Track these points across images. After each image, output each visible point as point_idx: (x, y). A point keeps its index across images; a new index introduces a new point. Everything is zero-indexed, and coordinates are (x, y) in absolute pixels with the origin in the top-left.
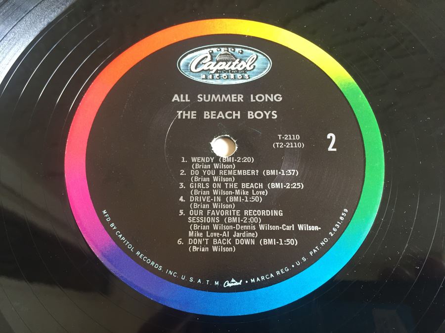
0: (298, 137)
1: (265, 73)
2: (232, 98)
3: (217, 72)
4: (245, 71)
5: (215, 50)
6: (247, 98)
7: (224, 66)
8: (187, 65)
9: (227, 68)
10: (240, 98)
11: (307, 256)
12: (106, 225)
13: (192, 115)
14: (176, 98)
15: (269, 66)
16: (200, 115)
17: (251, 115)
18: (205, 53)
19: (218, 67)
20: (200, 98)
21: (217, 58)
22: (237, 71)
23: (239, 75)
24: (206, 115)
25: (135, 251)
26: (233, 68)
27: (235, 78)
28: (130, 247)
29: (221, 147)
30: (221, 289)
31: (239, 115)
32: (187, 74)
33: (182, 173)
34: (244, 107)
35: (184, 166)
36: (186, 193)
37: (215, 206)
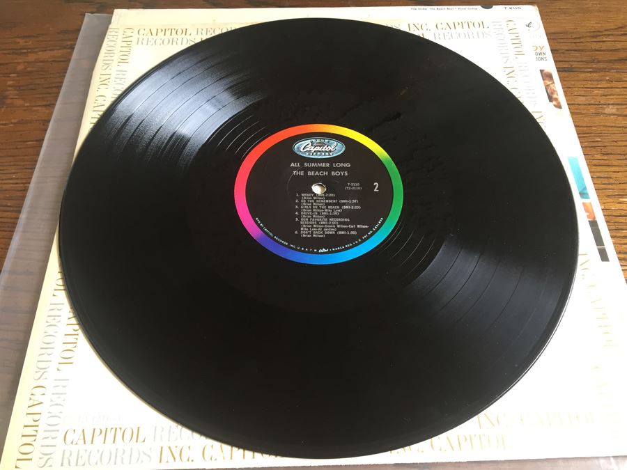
0: (358, 184)
1: (341, 152)
2: (324, 165)
3: (315, 151)
4: (330, 151)
5: (314, 140)
6: (331, 165)
7: (318, 149)
8: (298, 148)
9: (320, 150)
10: (328, 165)
11: (361, 239)
12: (259, 225)
13: (302, 173)
14: (292, 165)
15: (344, 149)
16: (306, 173)
17: (333, 173)
18: (308, 142)
19: (315, 149)
20: (306, 165)
21: (315, 144)
22: (326, 151)
23: (327, 154)
24: (309, 173)
25: (274, 236)
26: (323, 150)
27: (325, 155)
28: (271, 234)
29: (317, 189)
30: (317, 253)
31: (327, 173)
32: (298, 153)
33: (297, 201)
34: (330, 169)
35: (297, 198)
36: (299, 211)
37: (314, 216)
